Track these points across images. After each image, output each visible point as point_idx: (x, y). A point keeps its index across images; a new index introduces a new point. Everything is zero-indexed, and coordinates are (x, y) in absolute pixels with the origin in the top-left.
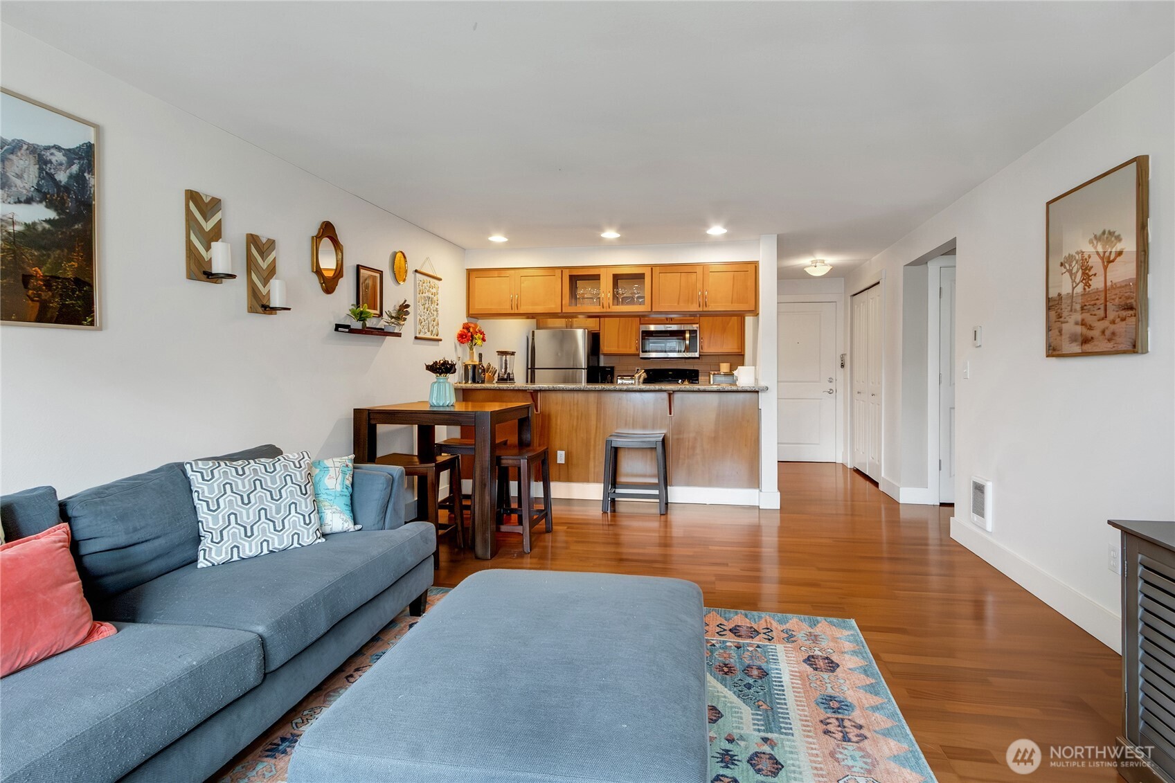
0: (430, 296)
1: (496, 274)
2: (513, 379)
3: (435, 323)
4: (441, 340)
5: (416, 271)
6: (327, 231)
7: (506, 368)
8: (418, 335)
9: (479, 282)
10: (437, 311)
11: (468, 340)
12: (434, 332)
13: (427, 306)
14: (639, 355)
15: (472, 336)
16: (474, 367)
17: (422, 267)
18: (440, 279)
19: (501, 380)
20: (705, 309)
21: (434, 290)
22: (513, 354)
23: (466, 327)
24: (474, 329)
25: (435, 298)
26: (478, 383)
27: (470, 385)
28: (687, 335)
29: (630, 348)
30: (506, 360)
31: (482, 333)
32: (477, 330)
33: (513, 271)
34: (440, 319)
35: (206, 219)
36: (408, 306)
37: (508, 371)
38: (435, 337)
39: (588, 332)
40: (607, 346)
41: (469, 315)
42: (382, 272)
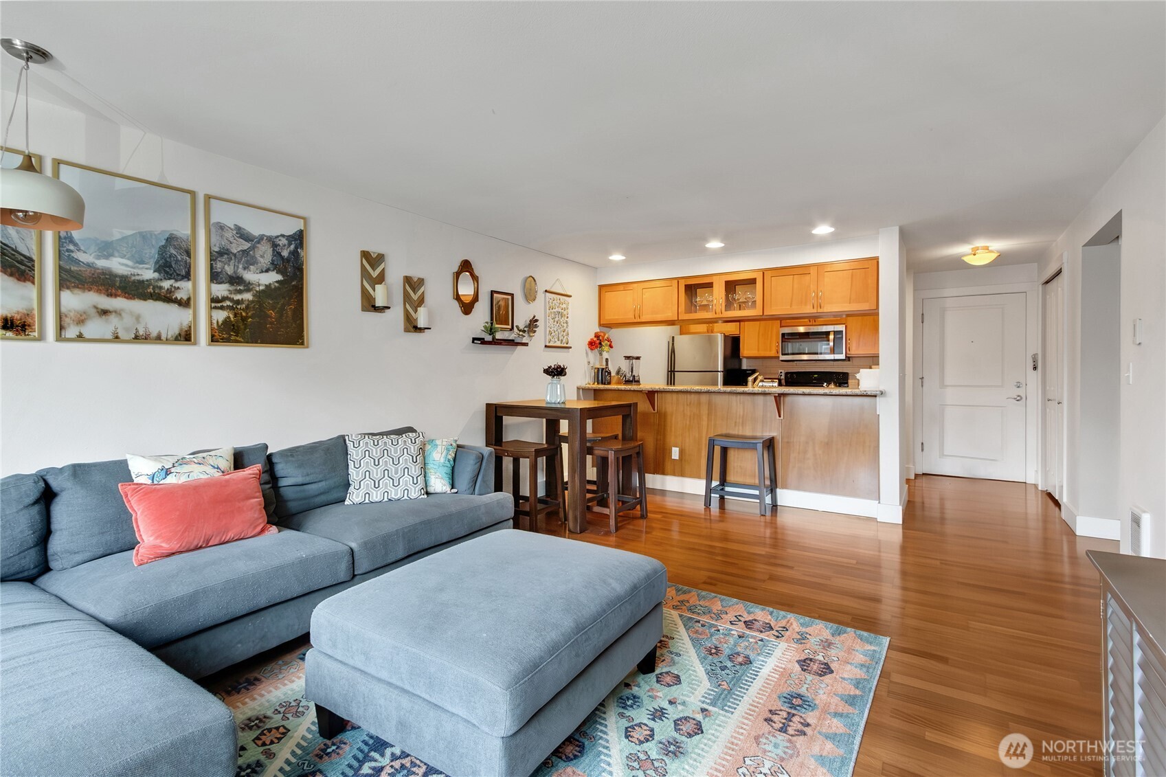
0: (560, 310)
1: (621, 287)
2: (638, 381)
3: (565, 333)
4: (571, 348)
5: (546, 291)
6: (466, 266)
7: (632, 372)
8: (548, 344)
9: (610, 296)
10: (567, 323)
11: (597, 347)
12: (564, 341)
13: (556, 319)
14: (778, 357)
15: (600, 344)
16: (603, 369)
17: (551, 288)
18: (570, 296)
19: (628, 382)
20: (820, 310)
21: (564, 306)
22: (638, 358)
23: (597, 336)
24: (603, 337)
25: (565, 313)
26: (605, 384)
27: (596, 386)
28: (831, 337)
29: (770, 351)
30: (632, 364)
31: (609, 340)
32: (606, 337)
33: (635, 285)
34: (570, 330)
35: (374, 270)
36: (537, 321)
37: (634, 374)
38: (565, 345)
39: (725, 336)
40: (747, 349)
41: (600, 325)
42: (513, 294)
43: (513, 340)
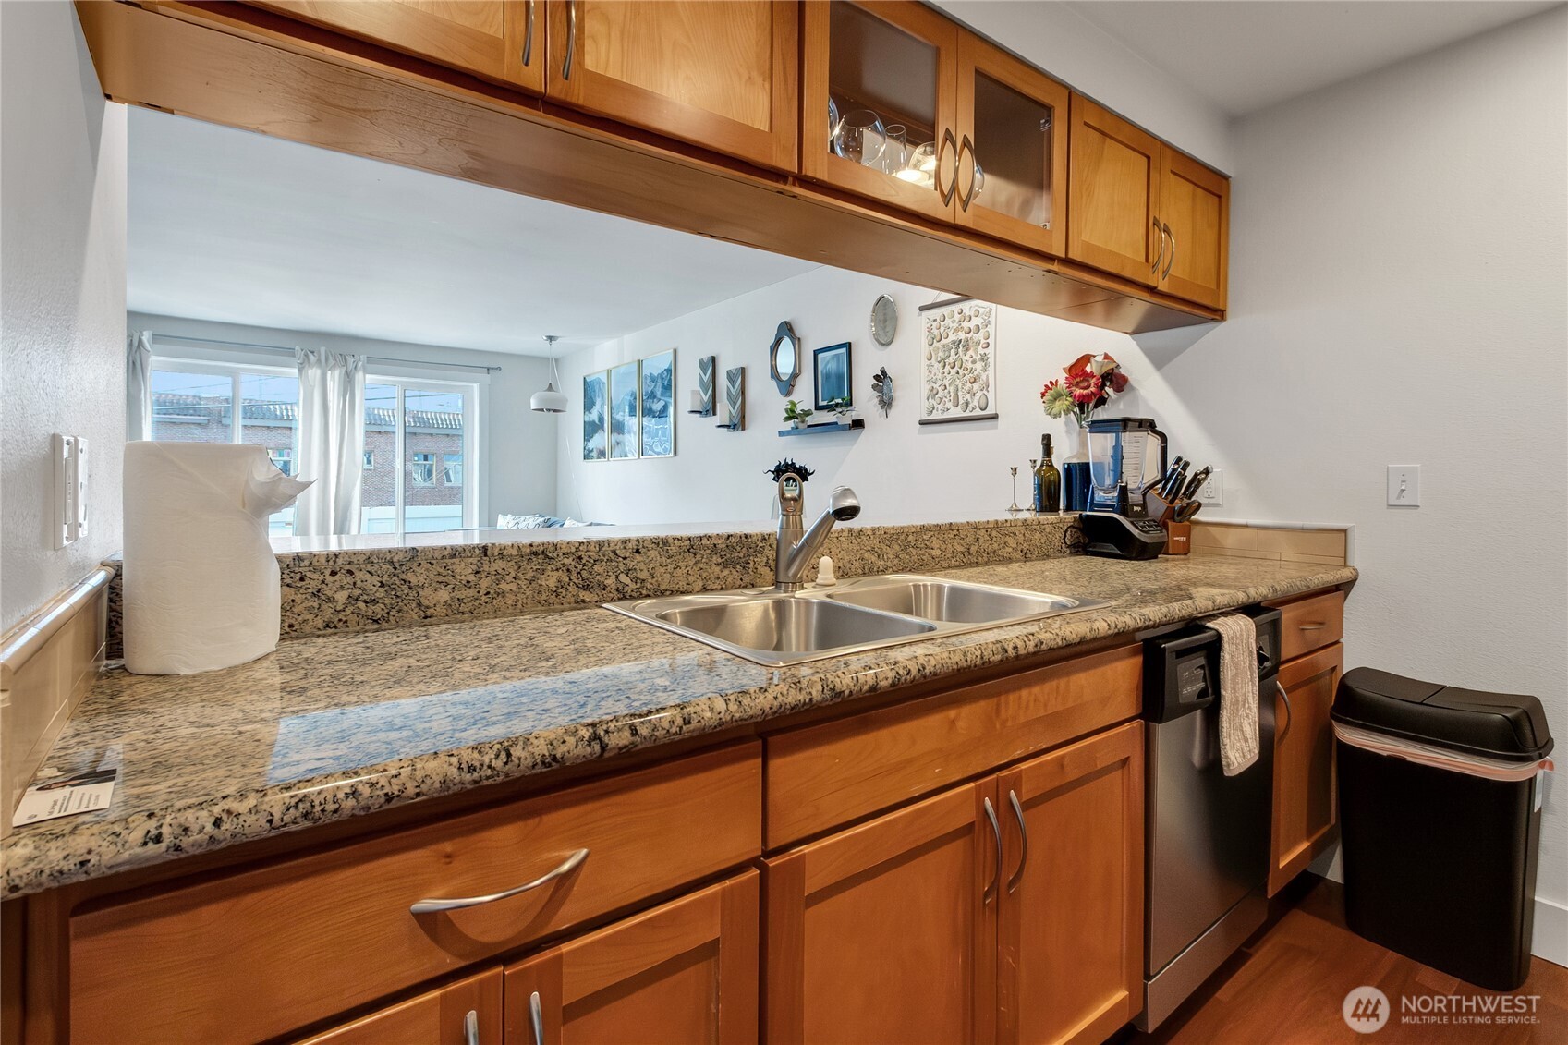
0: (964, 336)
3: (976, 386)
4: (995, 417)
5: (921, 309)
6: (786, 330)
8: (925, 419)
10: (984, 358)
12: (975, 404)
21: (975, 322)
34: (993, 374)
35: (705, 375)
38: (978, 413)
42: (850, 343)
43: (836, 423)
